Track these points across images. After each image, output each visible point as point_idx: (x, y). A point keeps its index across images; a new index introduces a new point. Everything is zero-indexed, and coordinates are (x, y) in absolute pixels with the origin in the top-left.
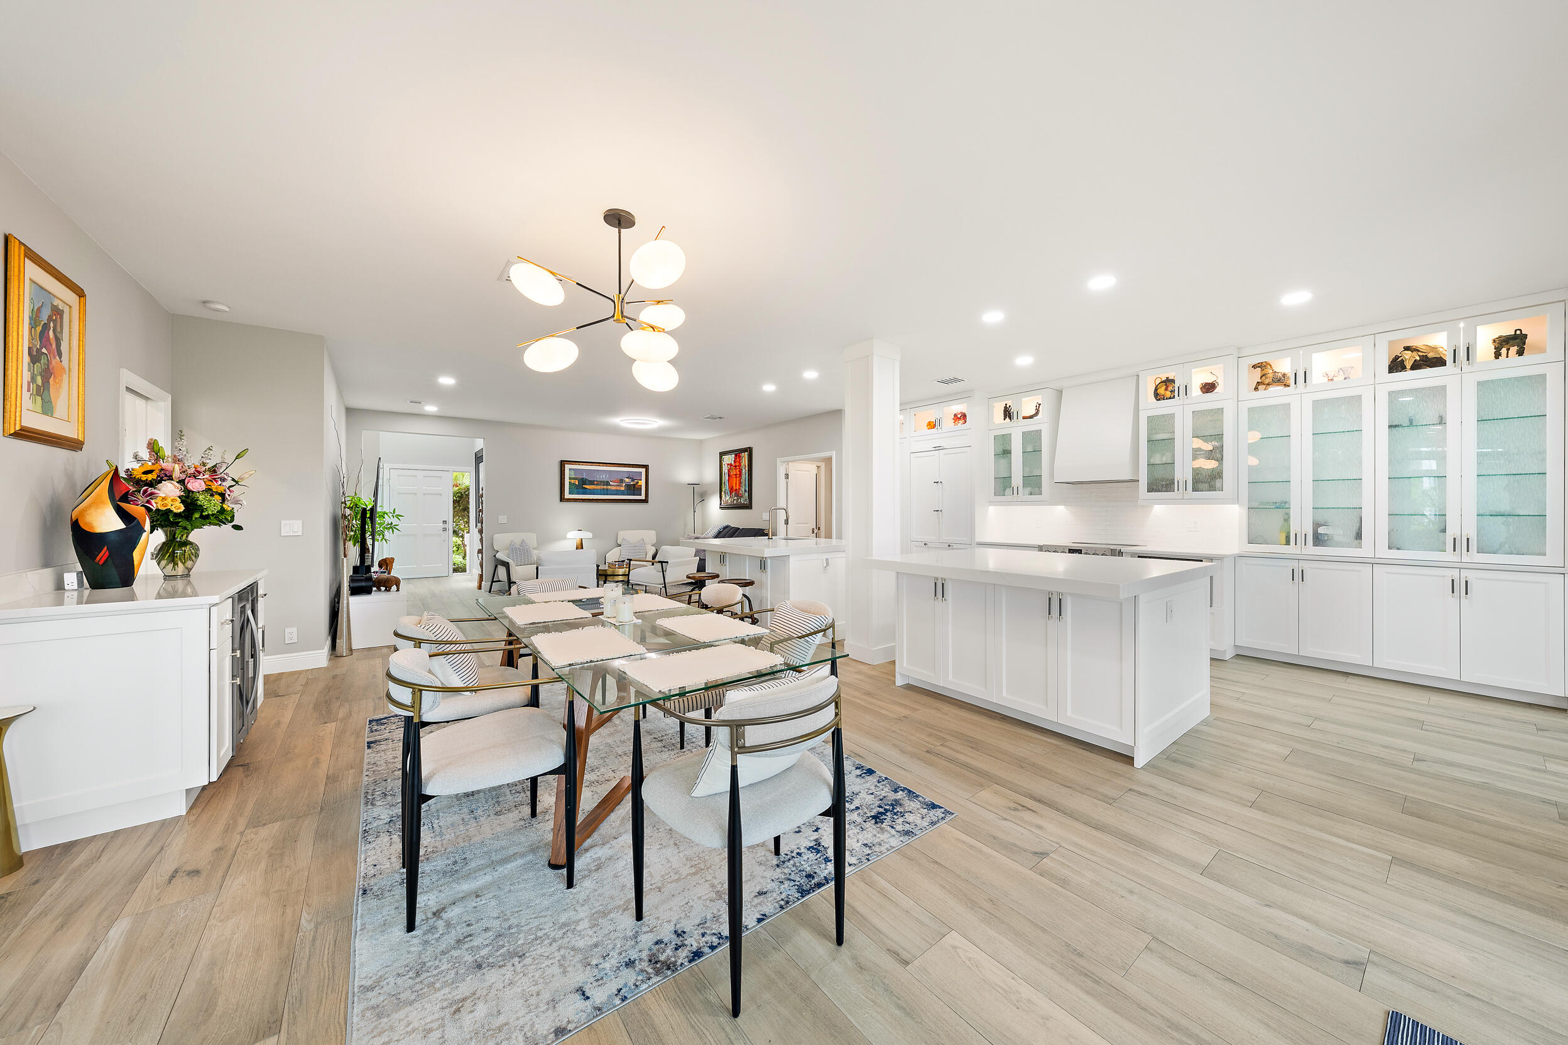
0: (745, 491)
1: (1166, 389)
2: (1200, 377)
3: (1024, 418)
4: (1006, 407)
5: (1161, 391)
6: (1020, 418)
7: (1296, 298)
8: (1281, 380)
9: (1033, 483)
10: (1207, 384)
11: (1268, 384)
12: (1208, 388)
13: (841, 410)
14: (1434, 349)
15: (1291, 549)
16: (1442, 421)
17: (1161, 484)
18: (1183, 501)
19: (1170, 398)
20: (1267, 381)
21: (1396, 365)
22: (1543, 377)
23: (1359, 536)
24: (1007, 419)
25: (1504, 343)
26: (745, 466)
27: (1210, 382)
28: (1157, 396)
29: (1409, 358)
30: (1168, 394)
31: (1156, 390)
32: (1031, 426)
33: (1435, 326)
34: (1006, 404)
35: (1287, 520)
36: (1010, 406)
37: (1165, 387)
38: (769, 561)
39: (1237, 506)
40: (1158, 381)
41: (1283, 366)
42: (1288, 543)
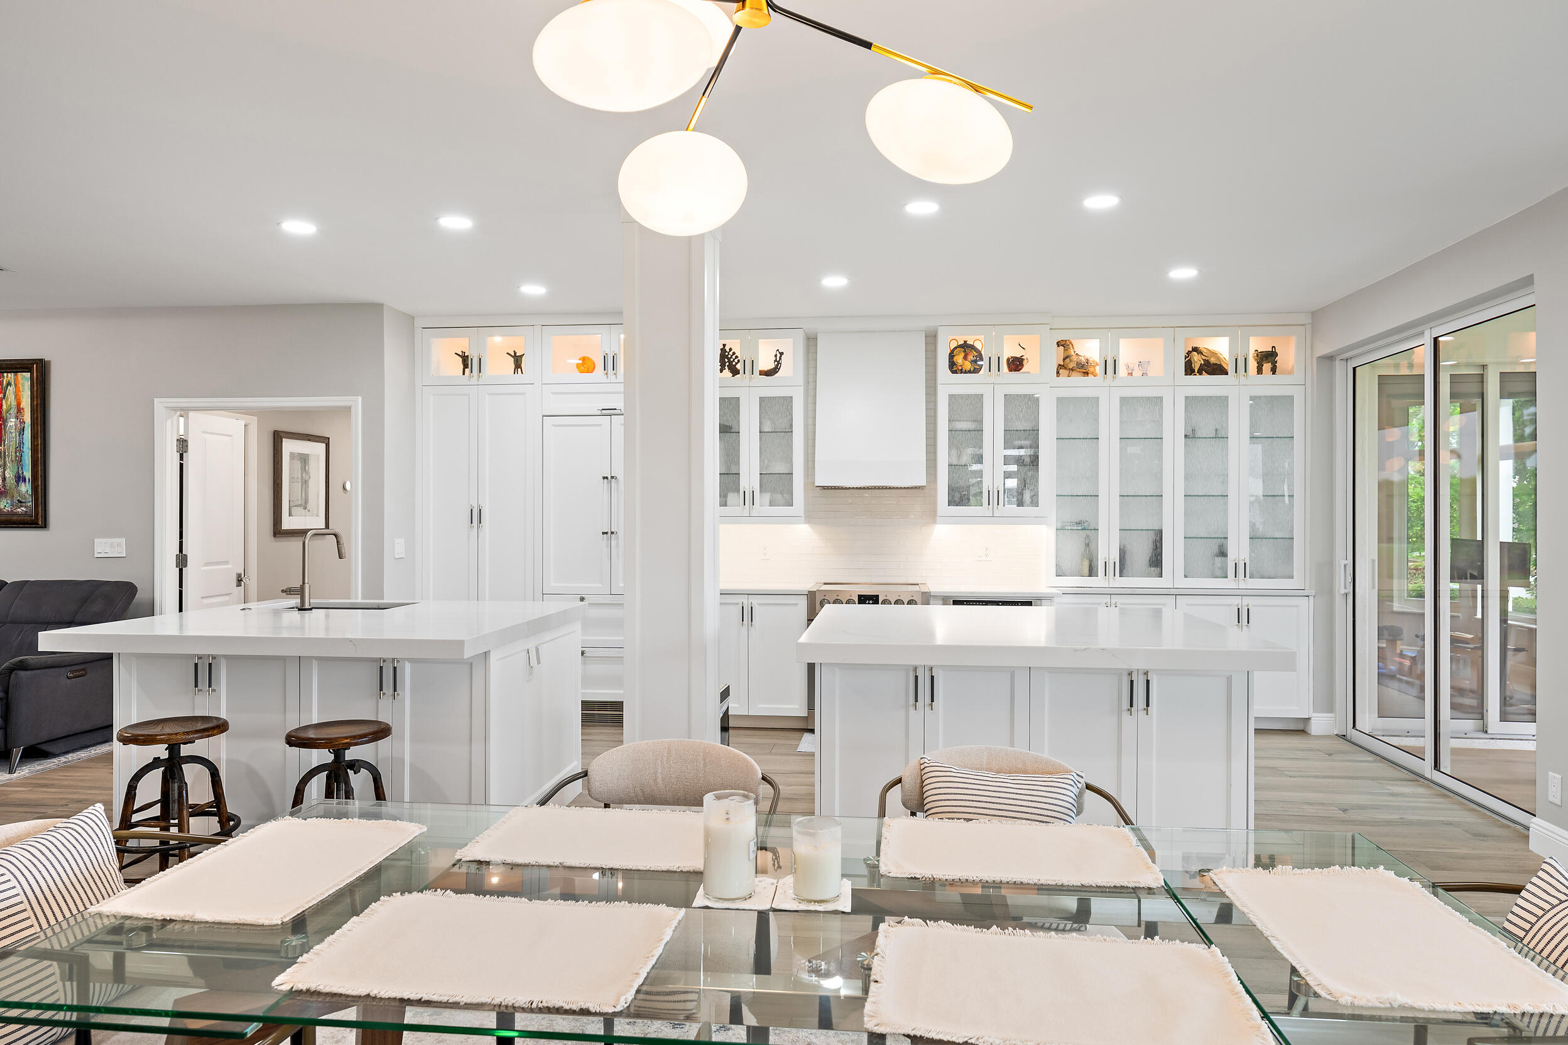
0: (20, 478)
1: (965, 358)
2: (1008, 348)
4: (723, 350)
5: (959, 359)
6: (756, 372)
9: (777, 486)
10: (1014, 358)
11: (1072, 370)
12: (1016, 364)
13: (383, 304)
14: (1214, 354)
15: (1098, 582)
16: (1223, 435)
17: (965, 495)
18: (993, 517)
20: (1071, 365)
22: (1290, 399)
23: (1158, 563)
24: (727, 372)
25: (1264, 359)
26: (19, 410)
27: (1019, 356)
28: (953, 367)
29: (1199, 362)
30: (968, 366)
32: (772, 387)
33: (1216, 330)
34: (724, 345)
36: (730, 349)
37: (963, 354)
38: (407, 673)
39: (1048, 527)
40: (954, 345)
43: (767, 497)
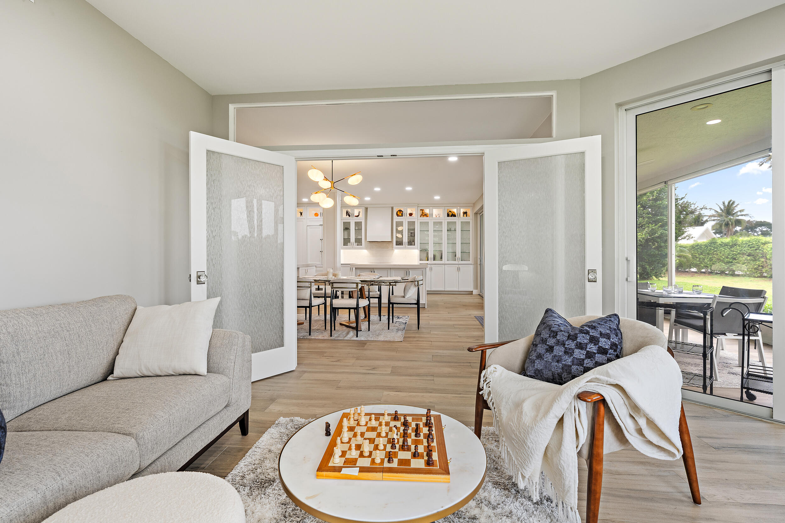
1: (400, 213)
2: (409, 211)
3: (355, 216)
4: (347, 211)
5: (398, 213)
6: (354, 216)
7: (437, 198)
8: (426, 215)
9: (359, 241)
10: (410, 213)
12: (411, 215)
14: (454, 212)
15: (429, 262)
16: (455, 230)
17: (399, 243)
18: (405, 248)
19: (401, 216)
20: (423, 215)
21: (448, 215)
22: (470, 222)
23: (441, 258)
24: (348, 216)
25: (464, 213)
27: (412, 213)
28: (397, 215)
29: (450, 214)
30: (400, 215)
31: (397, 213)
32: (357, 220)
33: (454, 207)
35: (427, 254)
36: (349, 211)
39: (417, 250)
40: (397, 210)
41: (427, 211)
42: (428, 260)
43: (357, 244)
